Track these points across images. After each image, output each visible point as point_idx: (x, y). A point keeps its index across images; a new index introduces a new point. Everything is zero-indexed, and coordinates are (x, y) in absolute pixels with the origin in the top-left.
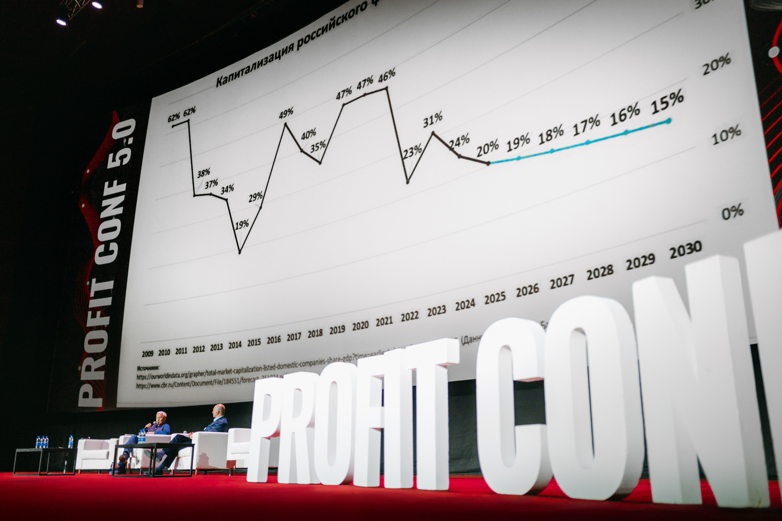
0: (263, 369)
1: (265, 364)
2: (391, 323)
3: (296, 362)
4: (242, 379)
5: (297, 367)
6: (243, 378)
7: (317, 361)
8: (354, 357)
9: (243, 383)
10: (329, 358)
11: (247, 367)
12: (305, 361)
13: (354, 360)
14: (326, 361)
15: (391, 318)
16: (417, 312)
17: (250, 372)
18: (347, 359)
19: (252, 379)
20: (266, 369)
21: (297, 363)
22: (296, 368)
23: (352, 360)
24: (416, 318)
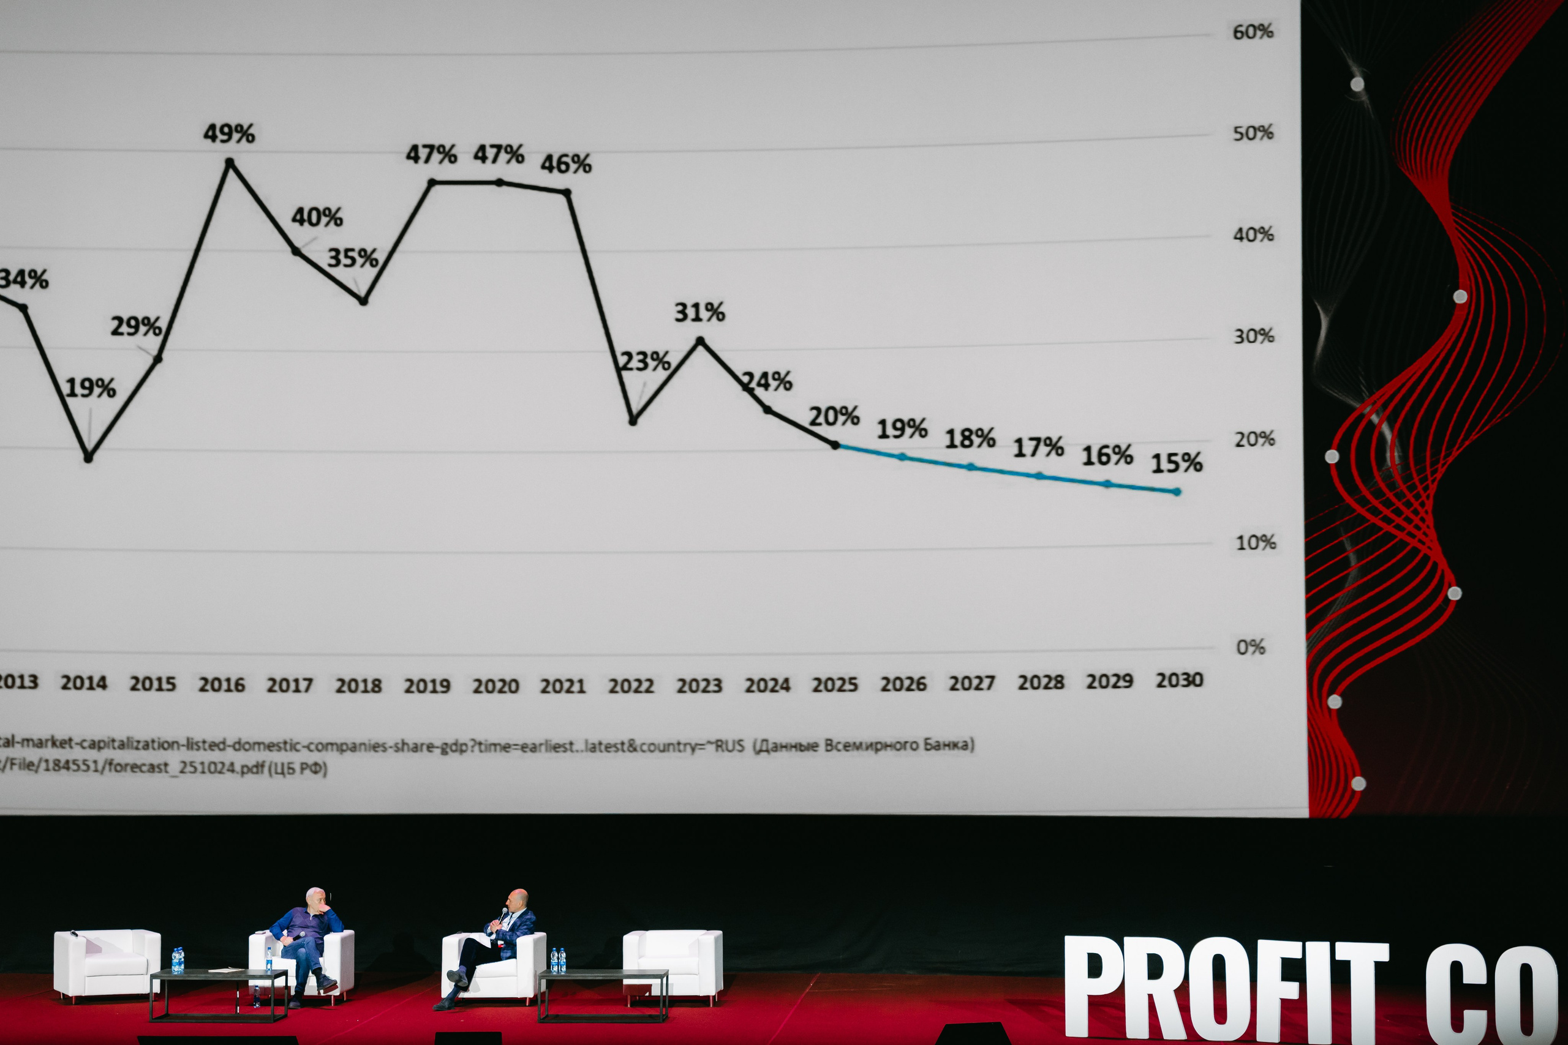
0: (183, 746)
1: (190, 736)
2: (582, 691)
3: (295, 741)
4: (110, 764)
5: (297, 751)
6: (115, 762)
7: (364, 744)
8: (473, 747)
9: (114, 773)
10: (400, 741)
11: (128, 738)
12: (324, 741)
13: (472, 751)
14: (391, 747)
15: (581, 681)
16: (651, 681)
17: (137, 748)
18: (454, 748)
19: (144, 765)
20: (195, 747)
21: (298, 743)
22: (294, 752)
23: (469, 752)
24: (648, 691)
